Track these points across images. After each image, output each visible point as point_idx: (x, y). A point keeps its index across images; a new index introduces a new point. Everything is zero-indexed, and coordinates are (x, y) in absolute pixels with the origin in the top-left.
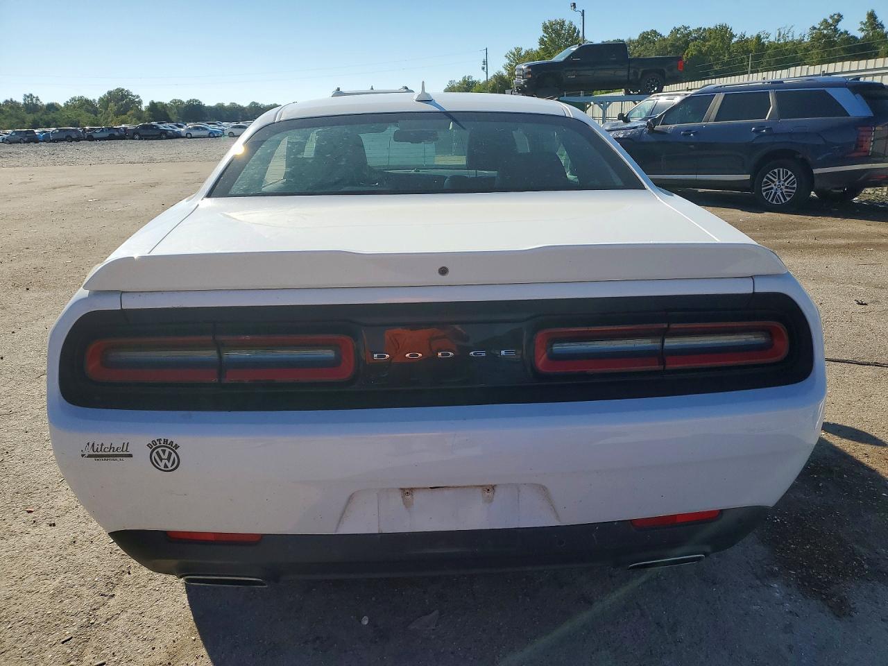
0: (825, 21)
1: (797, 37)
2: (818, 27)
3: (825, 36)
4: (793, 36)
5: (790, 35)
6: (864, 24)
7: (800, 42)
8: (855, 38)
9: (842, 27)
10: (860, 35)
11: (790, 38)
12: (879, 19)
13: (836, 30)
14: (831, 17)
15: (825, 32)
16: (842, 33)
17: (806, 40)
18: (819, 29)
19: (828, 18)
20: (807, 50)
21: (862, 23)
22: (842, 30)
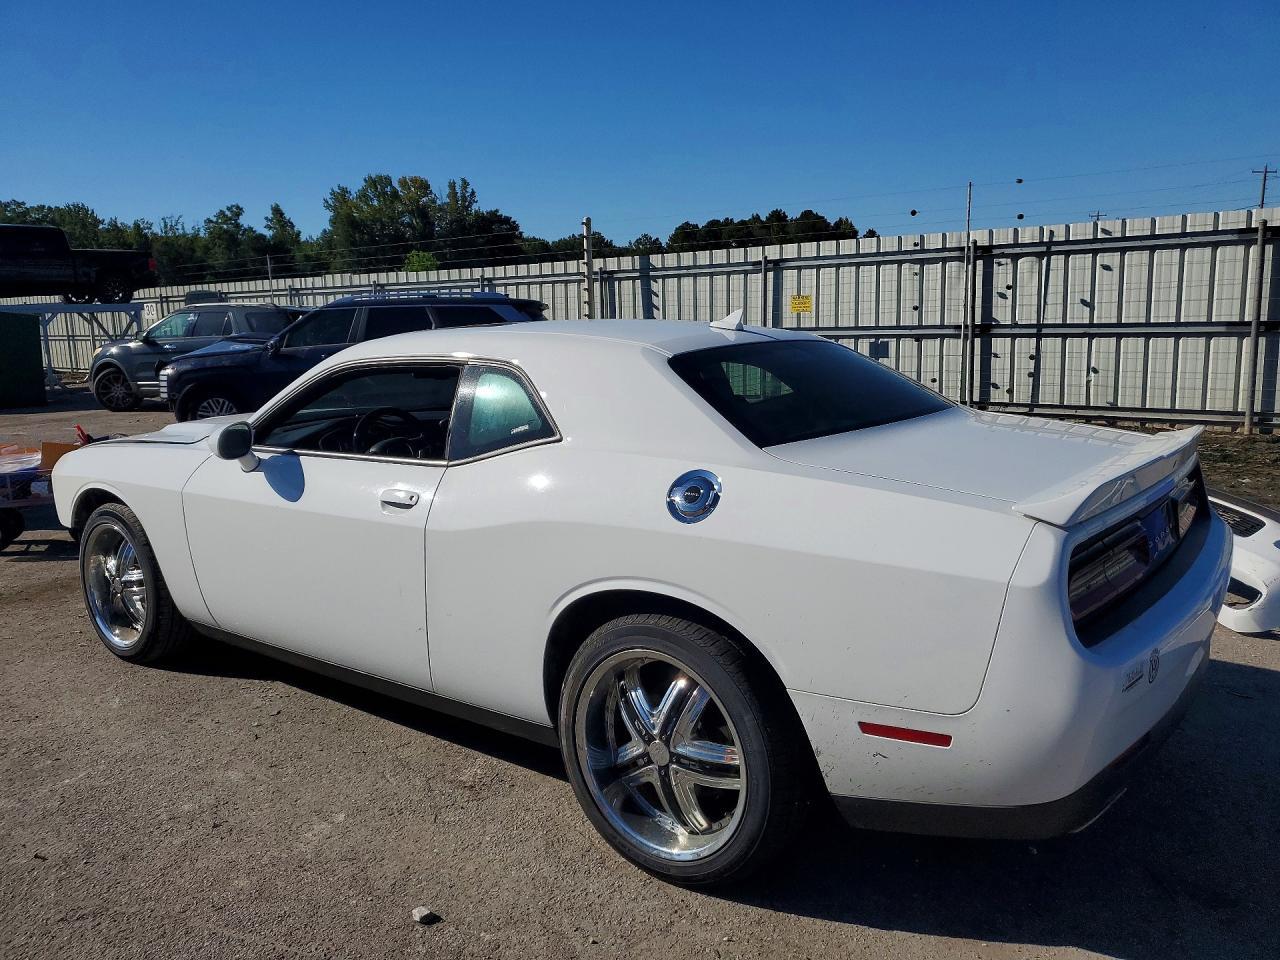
0: (222, 212)
1: (189, 231)
2: (214, 219)
3: (226, 231)
4: (183, 229)
5: (179, 227)
6: (271, 221)
7: (196, 236)
8: (262, 237)
9: (245, 221)
10: (268, 233)
11: (181, 231)
12: (287, 216)
13: (238, 226)
14: (228, 209)
15: (225, 226)
16: (245, 230)
17: (202, 234)
18: (216, 222)
19: (225, 209)
20: (207, 249)
21: (266, 218)
22: (246, 226)
